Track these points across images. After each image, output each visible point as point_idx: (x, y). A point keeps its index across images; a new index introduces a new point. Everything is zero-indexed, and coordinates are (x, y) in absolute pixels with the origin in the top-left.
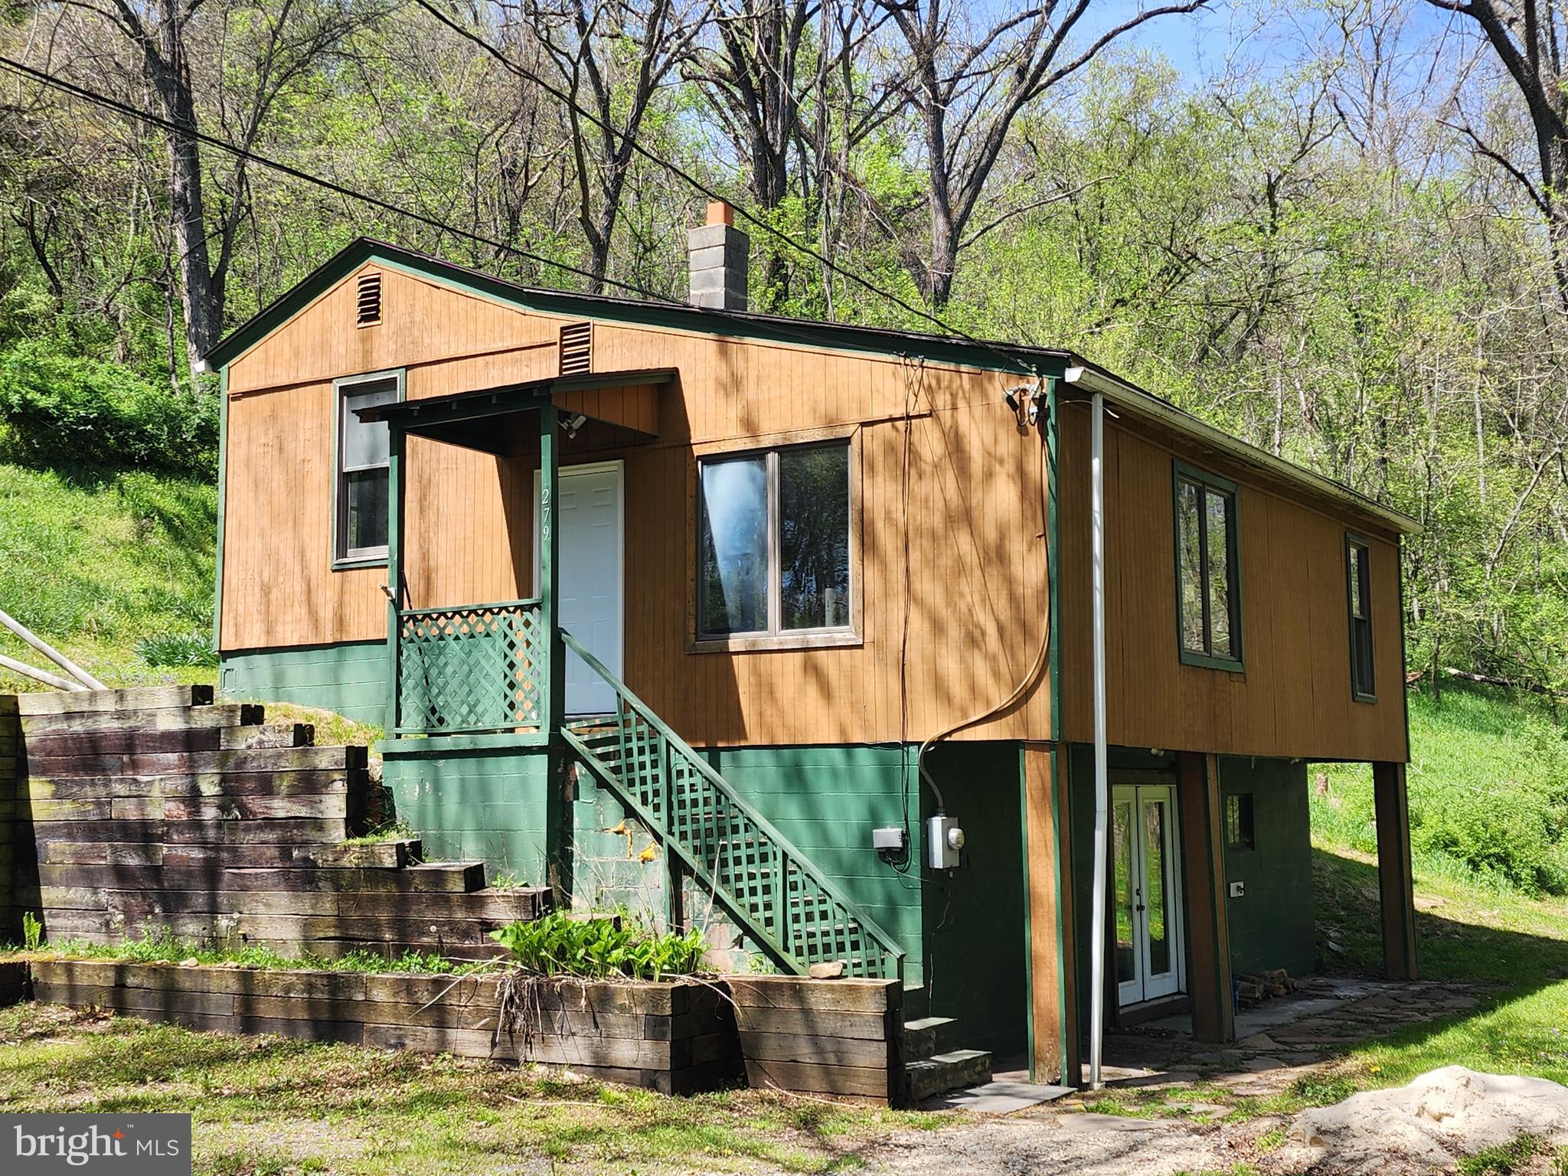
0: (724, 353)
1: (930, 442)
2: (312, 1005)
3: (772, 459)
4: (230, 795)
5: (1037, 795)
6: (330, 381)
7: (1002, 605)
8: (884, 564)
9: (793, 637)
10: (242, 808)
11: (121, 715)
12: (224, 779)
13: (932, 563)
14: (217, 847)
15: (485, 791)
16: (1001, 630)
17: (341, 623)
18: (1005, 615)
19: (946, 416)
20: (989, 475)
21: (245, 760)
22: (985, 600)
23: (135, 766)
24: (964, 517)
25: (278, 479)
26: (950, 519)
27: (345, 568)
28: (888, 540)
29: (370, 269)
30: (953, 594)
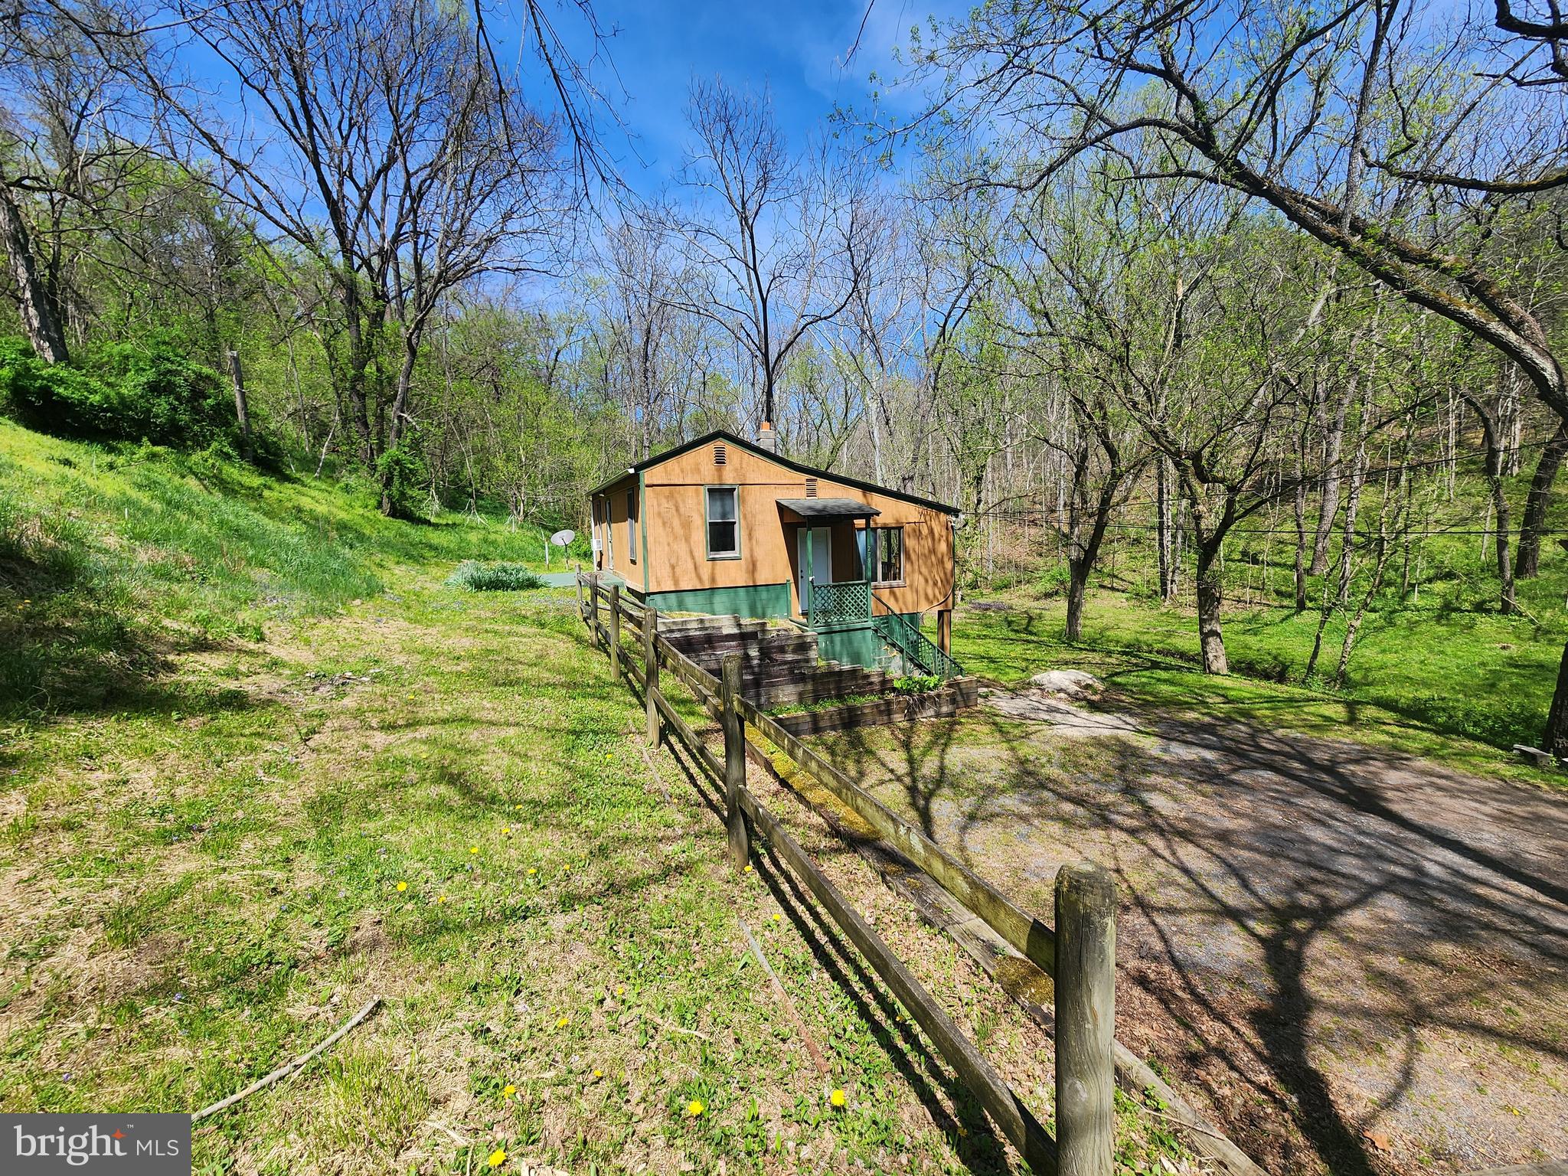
1: (925, 531)
2: (842, 719)
3: (878, 530)
4: (765, 653)
6: (703, 485)
7: (942, 575)
8: (912, 563)
9: (887, 583)
10: (771, 659)
11: (701, 629)
12: (761, 650)
13: (925, 563)
14: (760, 674)
15: (850, 642)
16: (942, 581)
17: (713, 579)
18: (943, 578)
19: (929, 522)
20: (939, 539)
21: (770, 642)
22: (938, 574)
23: (713, 648)
24: (933, 551)
25: (676, 522)
26: (930, 552)
27: (714, 560)
28: (913, 557)
29: (720, 443)
30: (930, 572)
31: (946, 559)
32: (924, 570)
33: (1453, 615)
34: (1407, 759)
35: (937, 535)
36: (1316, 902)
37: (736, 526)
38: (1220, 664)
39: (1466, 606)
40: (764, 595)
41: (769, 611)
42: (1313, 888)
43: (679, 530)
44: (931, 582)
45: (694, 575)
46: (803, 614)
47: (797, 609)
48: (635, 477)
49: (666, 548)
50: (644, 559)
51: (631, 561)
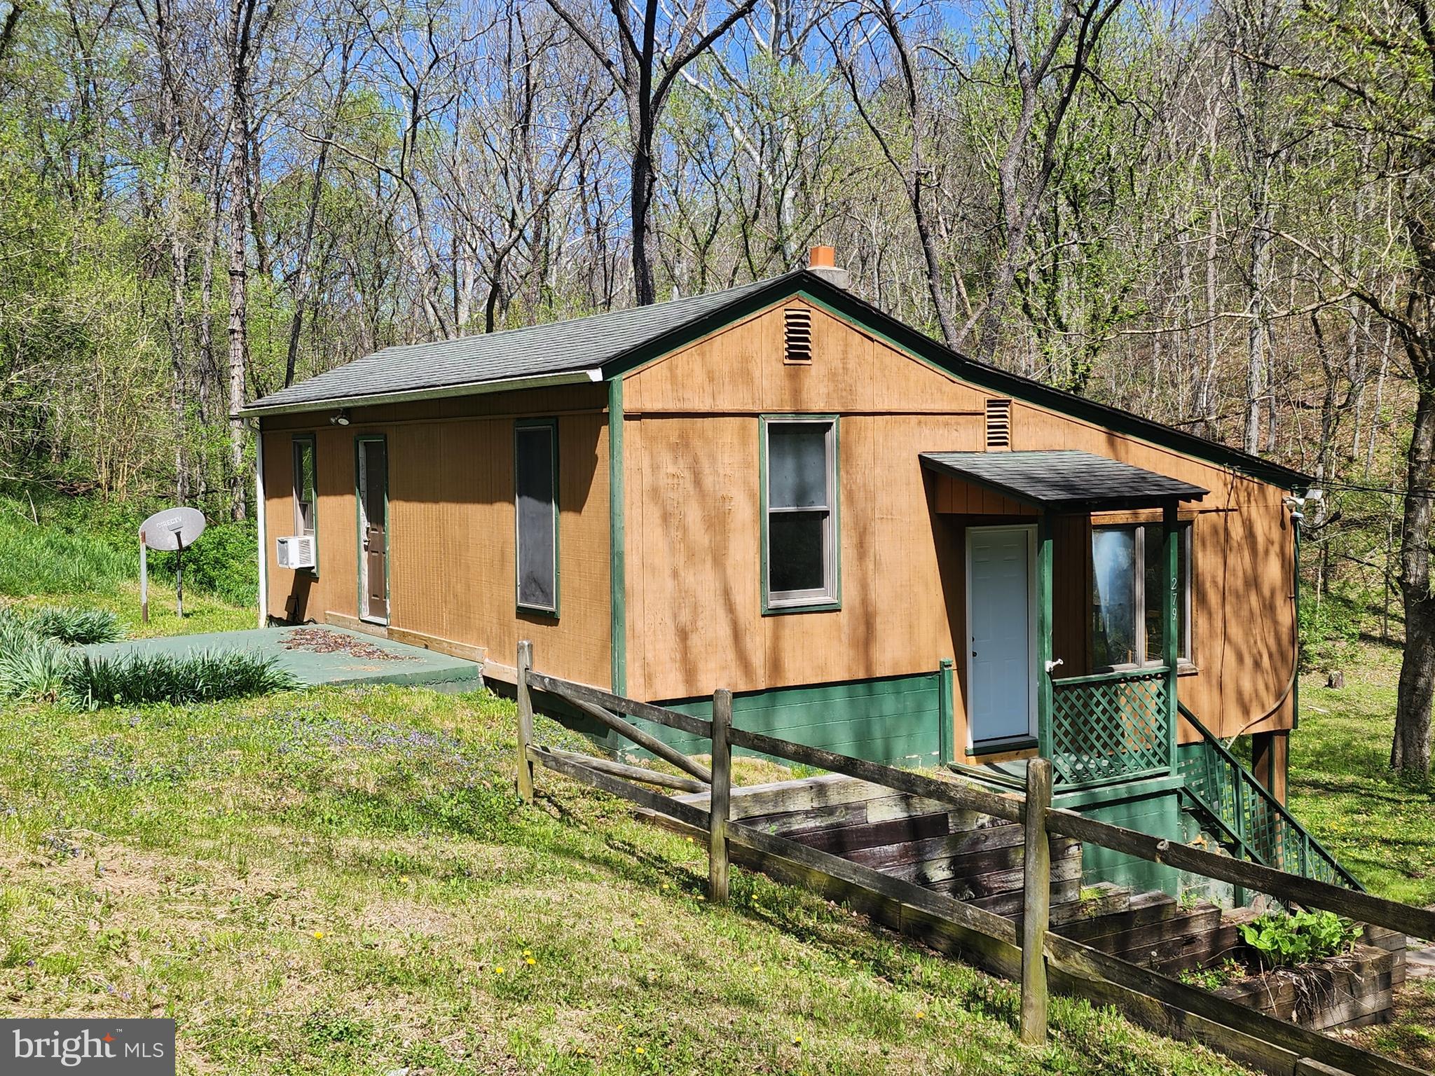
0: (1111, 443)
1: (1237, 529)
3: (1140, 532)
4: (962, 877)
5: (1279, 761)
6: (756, 415)
7: (1272, 642)
8: (1210, 614)
10: (976, 886)
13: (1237, 614)
16: (1271, 656)
17: (776, 665)
18: (1274, 648)
19: (1244, 509)
20: (1267, 552)
21: (976, 842)
22: (1264, 639)
24: (1253, 582)
25: (694, 515)
26: (1247, 583)
27: (778, 612)
28: (1213, 598)
29: (798, 303)
30: (1248, 633)
31: (1279, 601)
32: (1235, 631)
35: (1261, 539)
37: (830, 529)
40: (889, 703)
41: (899, 746)
43: (700, 537)
44: (1248, 661)
45: (731, 655)
46: (978, 752)
47: (964, 738)
48: (602, 392)
49: (670, 584)
50: (615, 616)
51: (523, 613)
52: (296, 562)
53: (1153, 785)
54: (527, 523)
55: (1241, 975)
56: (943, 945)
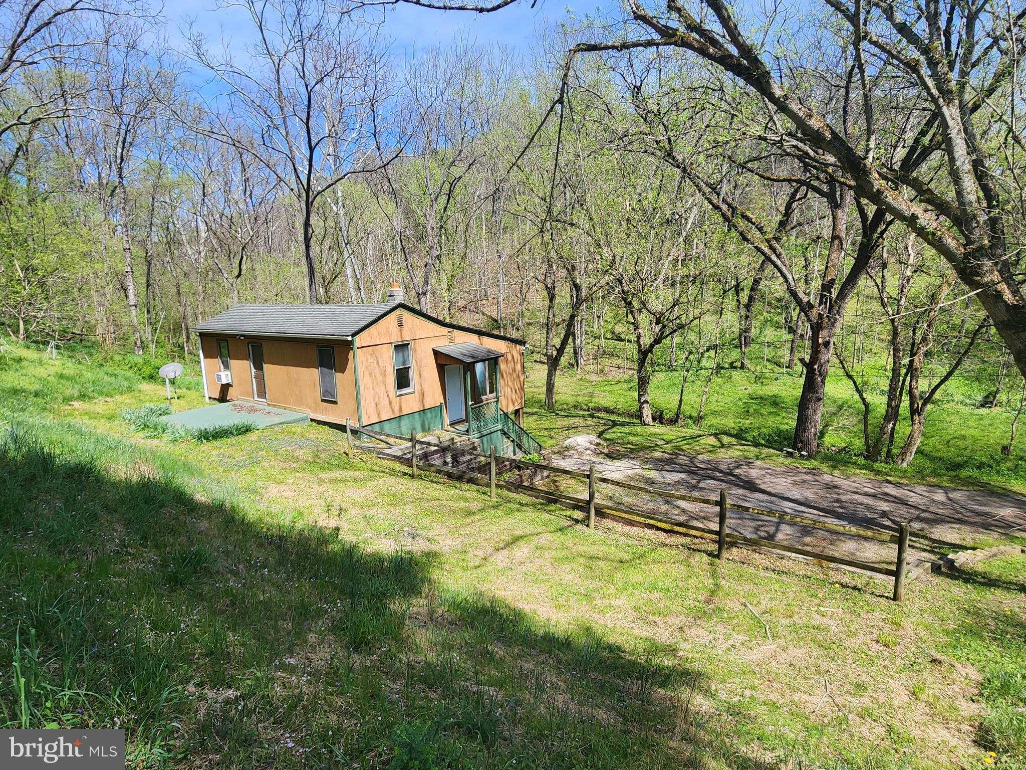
6: (391, 343)
7: (519, 385)
8: (504, 380)
10: (457, 461)
12: (452, 457)
13: (510, 379)
15: (491, 440)
16: (519, 389)
18: (519, 387)
19: (512, 352)
20: (517, 362)
22: (517, 385)
26: (513, 371)
27: (400, 395)
28: (505, 376)
29: (399, 311)
30: (513, 384)
32: (510, 384)
33: (722, 371)
34: (752, 463)
35: (516, 360)
36: (765, 534)
37: (411, 371)
38: (649, 419)
39: (727, 366)
40: (429, 415)
41: (432, 426)
42: (762, 529)
43: (379, 378)
44: (514, 391)
45: (389, 408)
46: (450, 425)
47: (447, 421)
48: (351, 342)
49: (372, 392)
50: (358, 402)
51: (323, 401)
52: (224, 382)
53: (495, 429)
54: (323, 375)
55: (517, 472)
56: (466, 480)
